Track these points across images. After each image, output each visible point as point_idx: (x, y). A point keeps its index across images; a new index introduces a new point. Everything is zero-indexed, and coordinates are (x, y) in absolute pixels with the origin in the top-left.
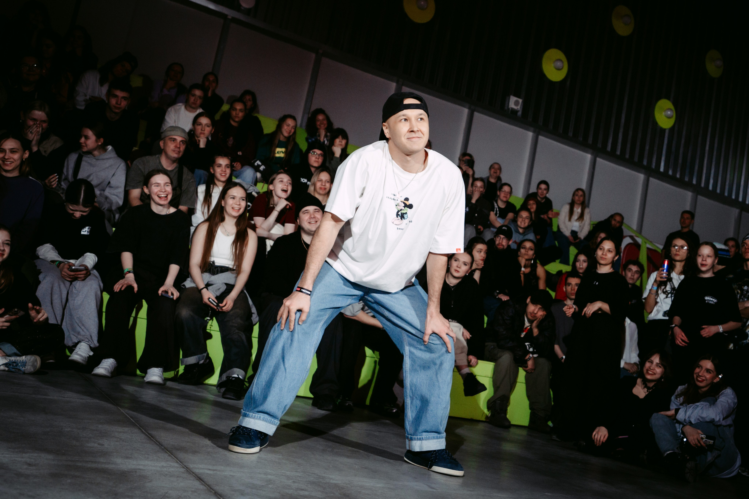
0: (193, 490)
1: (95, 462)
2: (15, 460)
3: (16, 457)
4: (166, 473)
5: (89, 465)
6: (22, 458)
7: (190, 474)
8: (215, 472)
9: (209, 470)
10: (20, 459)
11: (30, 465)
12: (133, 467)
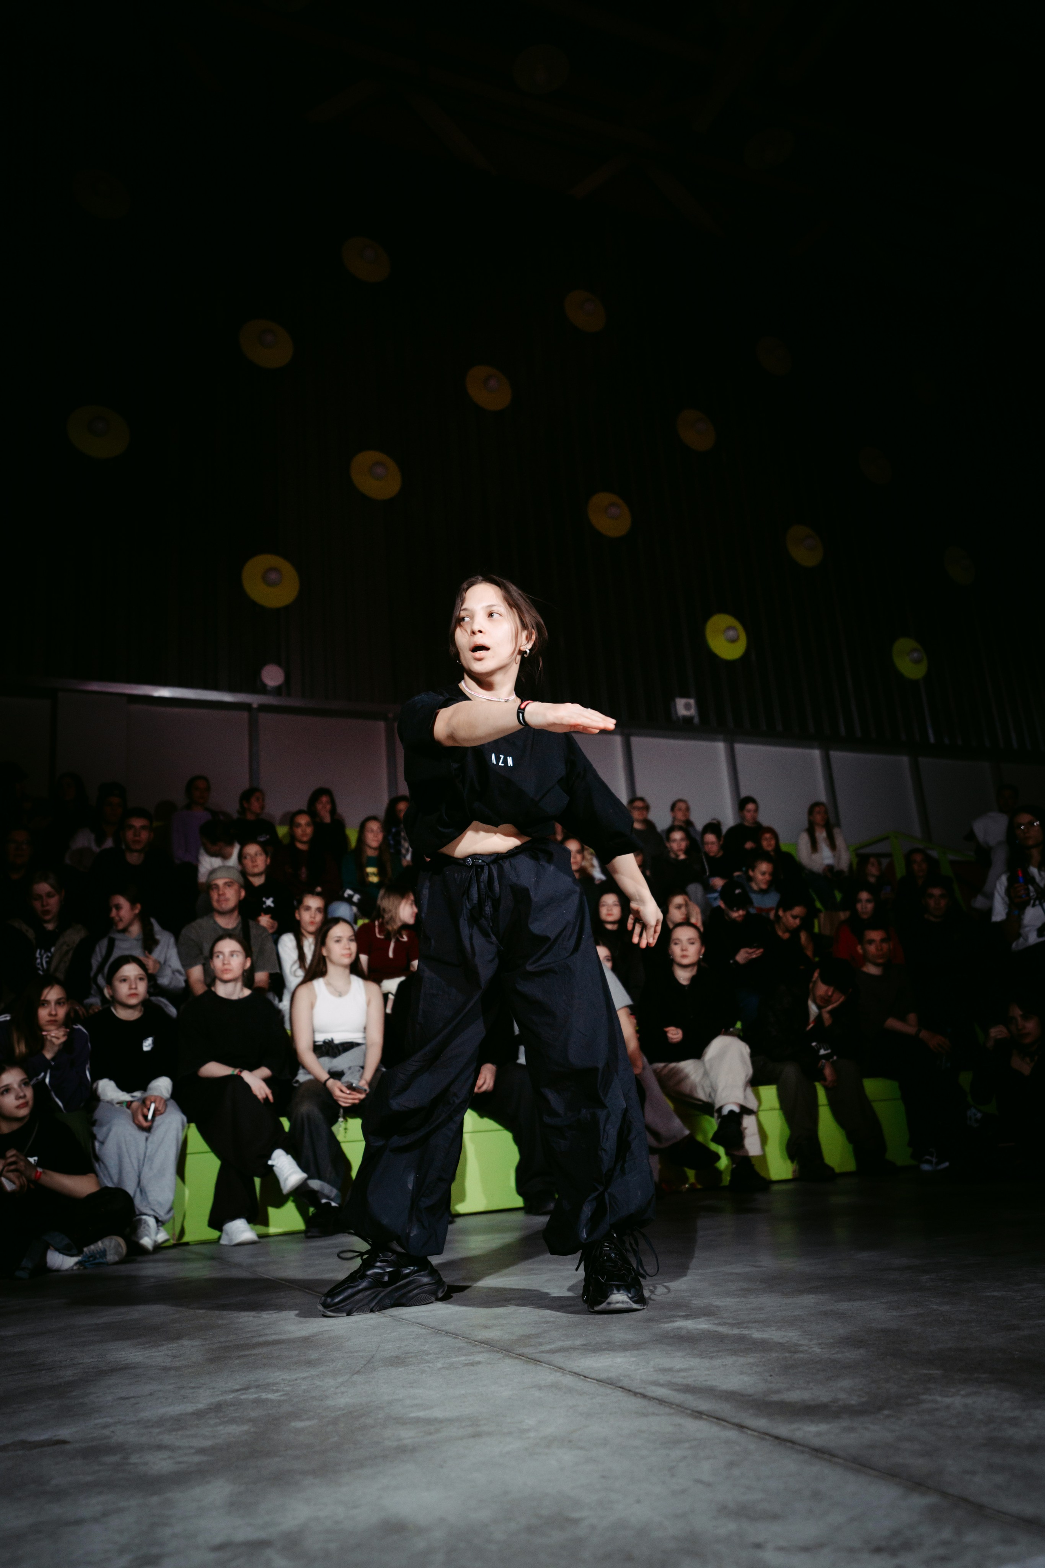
0: (414, 1336)
1: (260, 1336)
2: (150, 1356)
3: (152, 1353)
4: (365, 1327)
5: (255, 1340)
6: (159, 1352)
7: (399, 1321)
8: (433, 1312)
9: (423, 1311)
10: (157, 1354)
11: (174, 1357)
12: (315, 1330)
